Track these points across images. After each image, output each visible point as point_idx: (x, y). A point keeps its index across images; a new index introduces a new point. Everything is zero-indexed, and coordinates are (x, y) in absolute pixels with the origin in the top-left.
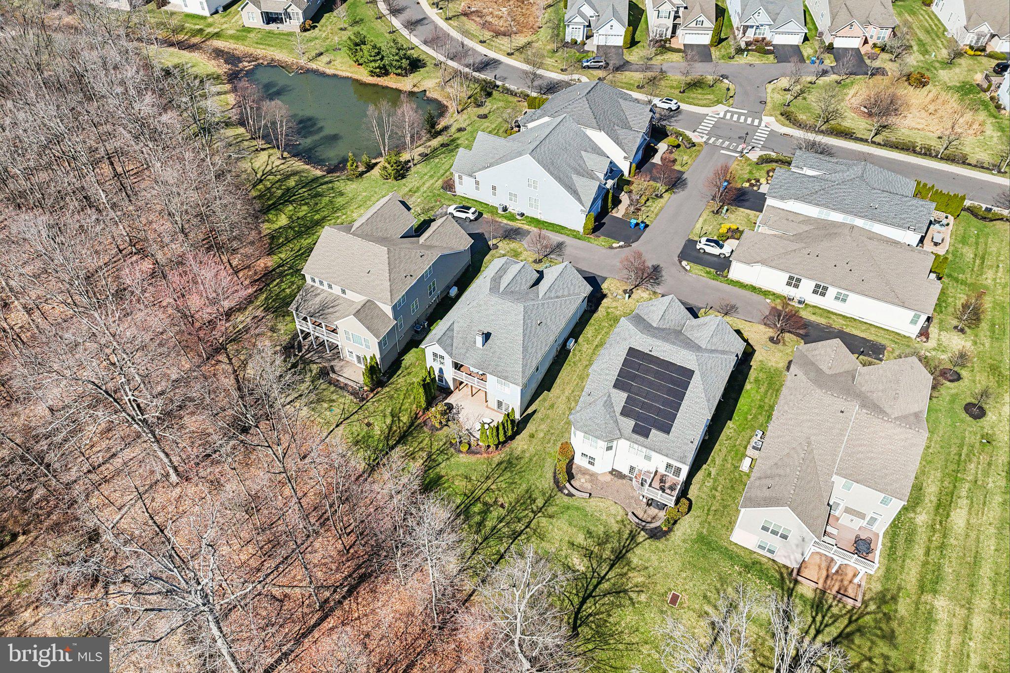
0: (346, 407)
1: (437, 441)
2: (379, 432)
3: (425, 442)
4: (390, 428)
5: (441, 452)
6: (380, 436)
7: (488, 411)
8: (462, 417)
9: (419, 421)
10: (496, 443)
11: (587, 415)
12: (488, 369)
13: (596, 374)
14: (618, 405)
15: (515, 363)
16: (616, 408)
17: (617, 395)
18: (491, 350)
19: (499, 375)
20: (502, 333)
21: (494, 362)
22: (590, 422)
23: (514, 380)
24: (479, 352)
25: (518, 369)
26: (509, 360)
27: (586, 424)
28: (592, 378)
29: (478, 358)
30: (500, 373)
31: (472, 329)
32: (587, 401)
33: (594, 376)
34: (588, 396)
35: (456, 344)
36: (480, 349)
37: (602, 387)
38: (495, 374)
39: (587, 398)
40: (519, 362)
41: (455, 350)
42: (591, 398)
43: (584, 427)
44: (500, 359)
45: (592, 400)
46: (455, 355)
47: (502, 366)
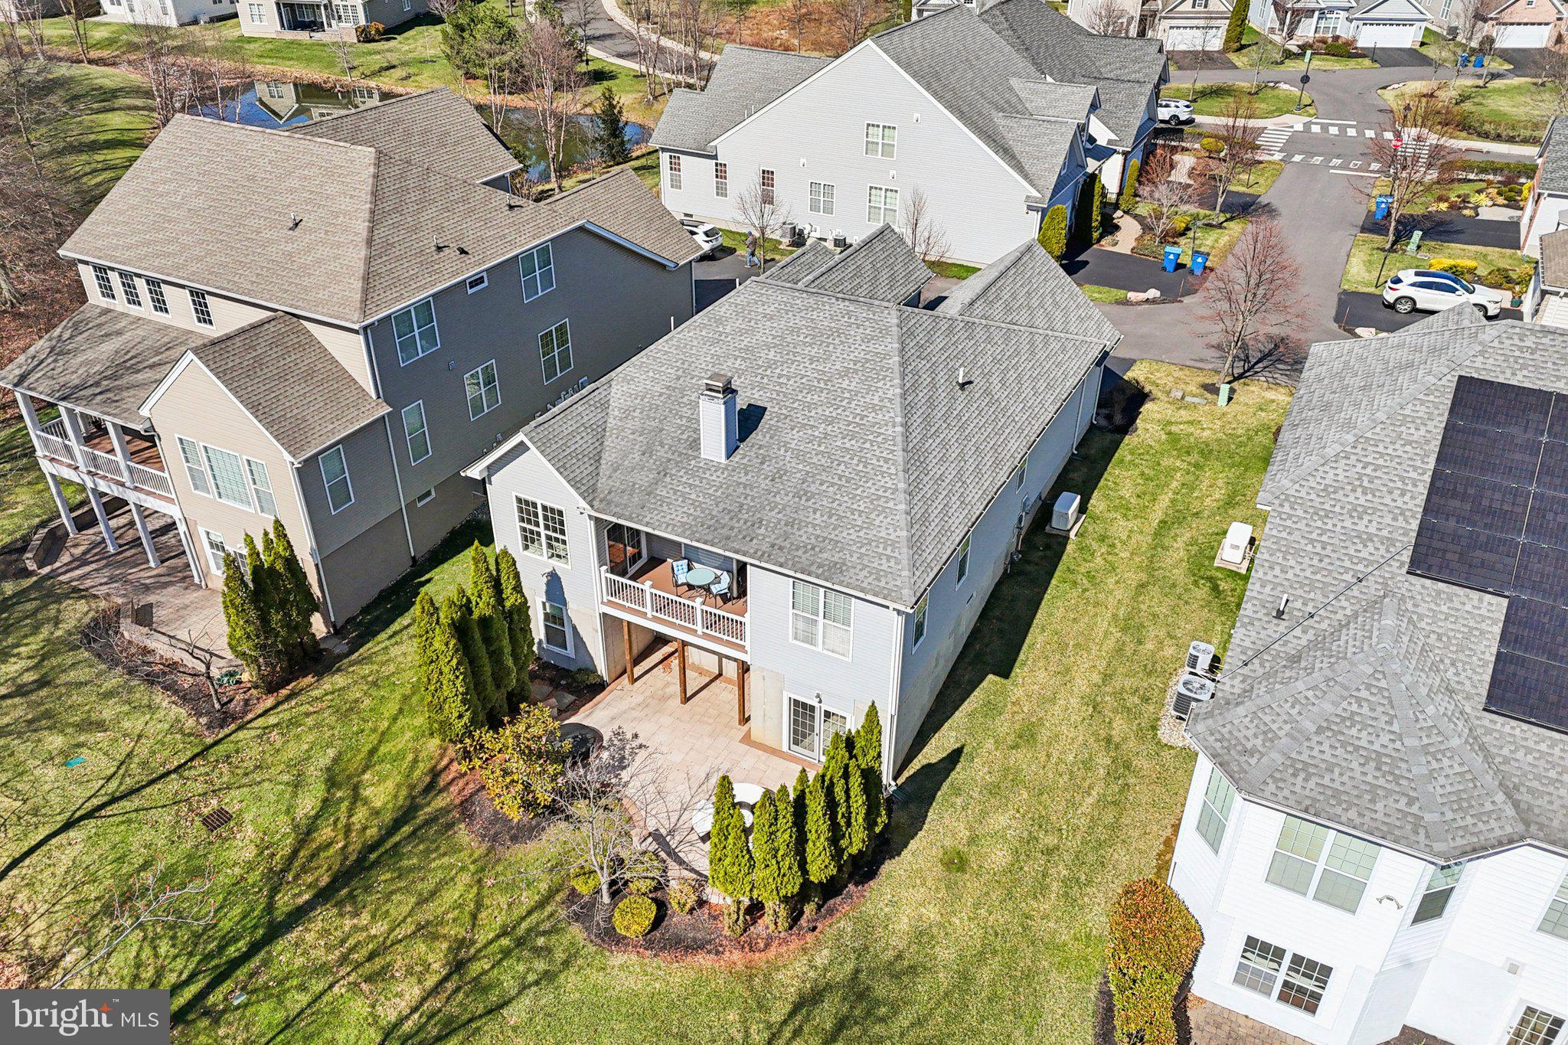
0: (143, 751)
1: (509, 888)
2: (250, 853)
3: (451, 896)
4: (305, 833)
5: (520, 943)
6: (250, 867)
7: (752, 758)
8: (635, 781)
9: (440, 802)
10: (792, 888)
11: (1300, 713)
12: (751, 540)
13: (1300, 513)
14: (1461, 656)
15: (874, 510)
16: (1452, 670)
17: (1444, 608)
18: (765, 466)
19: (803, 559)
20: (810, 406)
21: (776, 511)
22: (1326, 747)
23: (874, 577)
24: (714, 478)
25: (891, 531)
26: (846, 499)
27: (1304, 757)
28: (1284, 535)
29: (707, 500)
30: (805, 553)
31: (685, 400)
32: (1276, 646)
33: (1289, 523)
34: (1275, 621)
35: (614, 455)
36: (718, 467)
37: (1347, 570)
38: (782, 560)
39: (1270, 632)
40: (891, 504)
41: (610, 477)
42: (1298, 632)
43: (1295, 775)
44: (804, 498)
45: (1300, 638)
46: (610, 493)
47: (814, 526)
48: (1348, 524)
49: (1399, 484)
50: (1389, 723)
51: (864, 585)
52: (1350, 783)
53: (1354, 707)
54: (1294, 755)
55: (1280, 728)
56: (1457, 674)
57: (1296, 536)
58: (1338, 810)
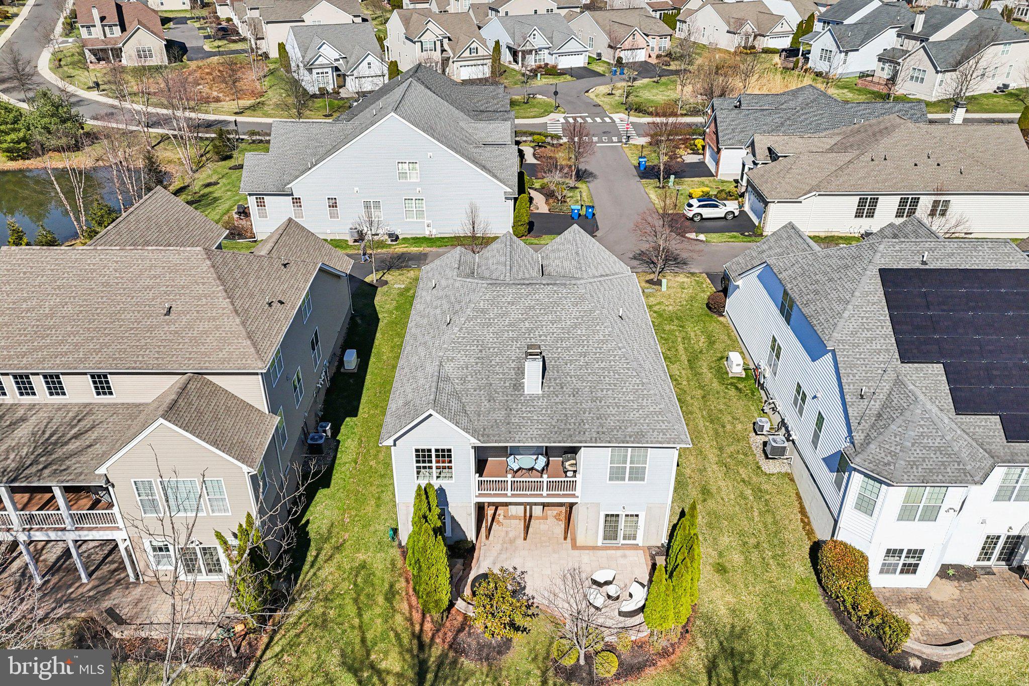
7: (586, 556)
8: (537, 594)
9: (436, 652)
11: (901, 439)
12: (584, 433)
13: (847, 347)
14: (937, 394)
15: (639, 397)
16: (937, 401)
17: (922, 375)
18: (565, 389)
19: (619, 436)
20: (568, 349)
21: (587, 413)
22: (918, 451)
23: (661, 434)
24: (540, 404)
25: (655, 407)
26: (620, 395)
27: (912, 459)
28: (846, 359)
29: (545, 418)
30: (618, 431)
31: (493, 363)
32: (867, 412)
33: (845, 353)
34: (861, 400)
35: (472, 407)
36: (538, 397)
37: (878, 368)
38: (608, 439)
39: (862, 406)
40: (645, 392)
41: (479, 420)
42: (872, 402)
43: (912, 468)
44: (598, 401)
45: (876, 406)
46: (484, 430)
47: (613, 415)
48: (868, 347)
49: (879, 324)
50: (937, 432)
51: (660, 439)
52: (934, 464)
53: (921, 430)
54: (908, 459)
55: (896, 449)
56: (940, 402)
57: (851, 359)
58: (935, 477)
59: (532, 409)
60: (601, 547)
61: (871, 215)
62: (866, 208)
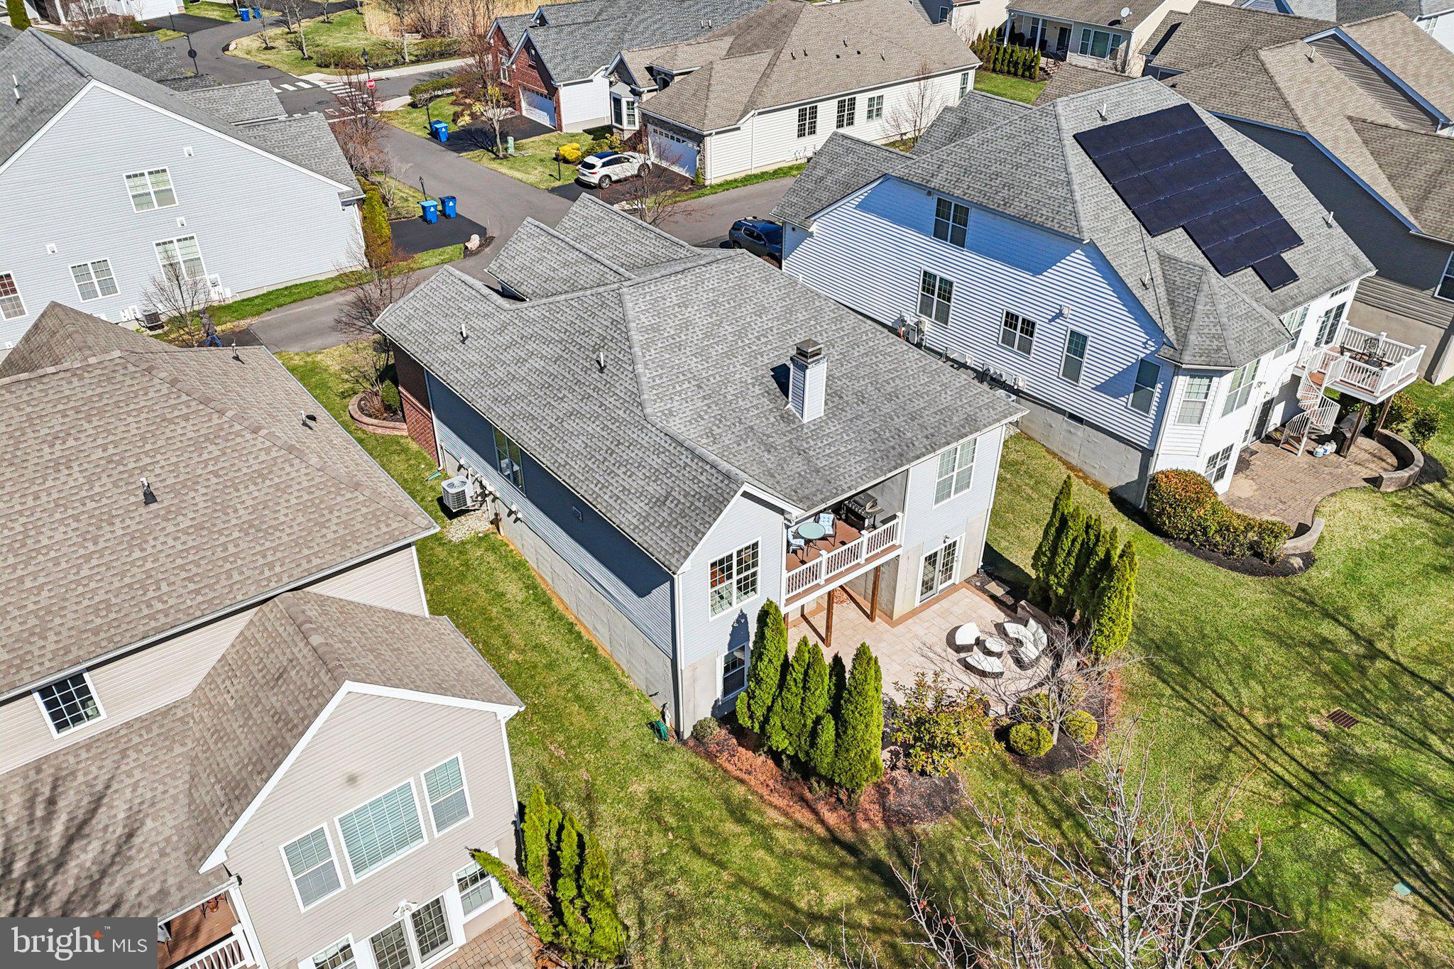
11: (1215, 318)
12: (913, 444)
13: (1101, 234)
17: (1174, 245)
18: (845, 398)
19: (952, 431)
21: (895, 417)
22: (1235, 325)
23: (990, 410)
24: (833, 429)
25: (958, 380)
26: (912, 381)
27: (1235, 335)
28: (1108, 249)
29: (854, 445)
30: (945, 426)
32: (1159, 302)
33: (1103, 242)
36: (823, 421)
37: (1139, 250)
40: (934, 366)
43: (1240, 345)
44: (895, 398)
47: (925, 409)
48: (1117, 228)
49: (1109, 199)
51: (994, 417)
52: (1252, 333)
53: (1226, 300)
54: (1233, 337)
55: (1217, 330)
57: (1112, 247)
58: (1260, 347)
59: (830, 440)
60: (920, 607)
61: (813, 132)
62: (807, 123)
